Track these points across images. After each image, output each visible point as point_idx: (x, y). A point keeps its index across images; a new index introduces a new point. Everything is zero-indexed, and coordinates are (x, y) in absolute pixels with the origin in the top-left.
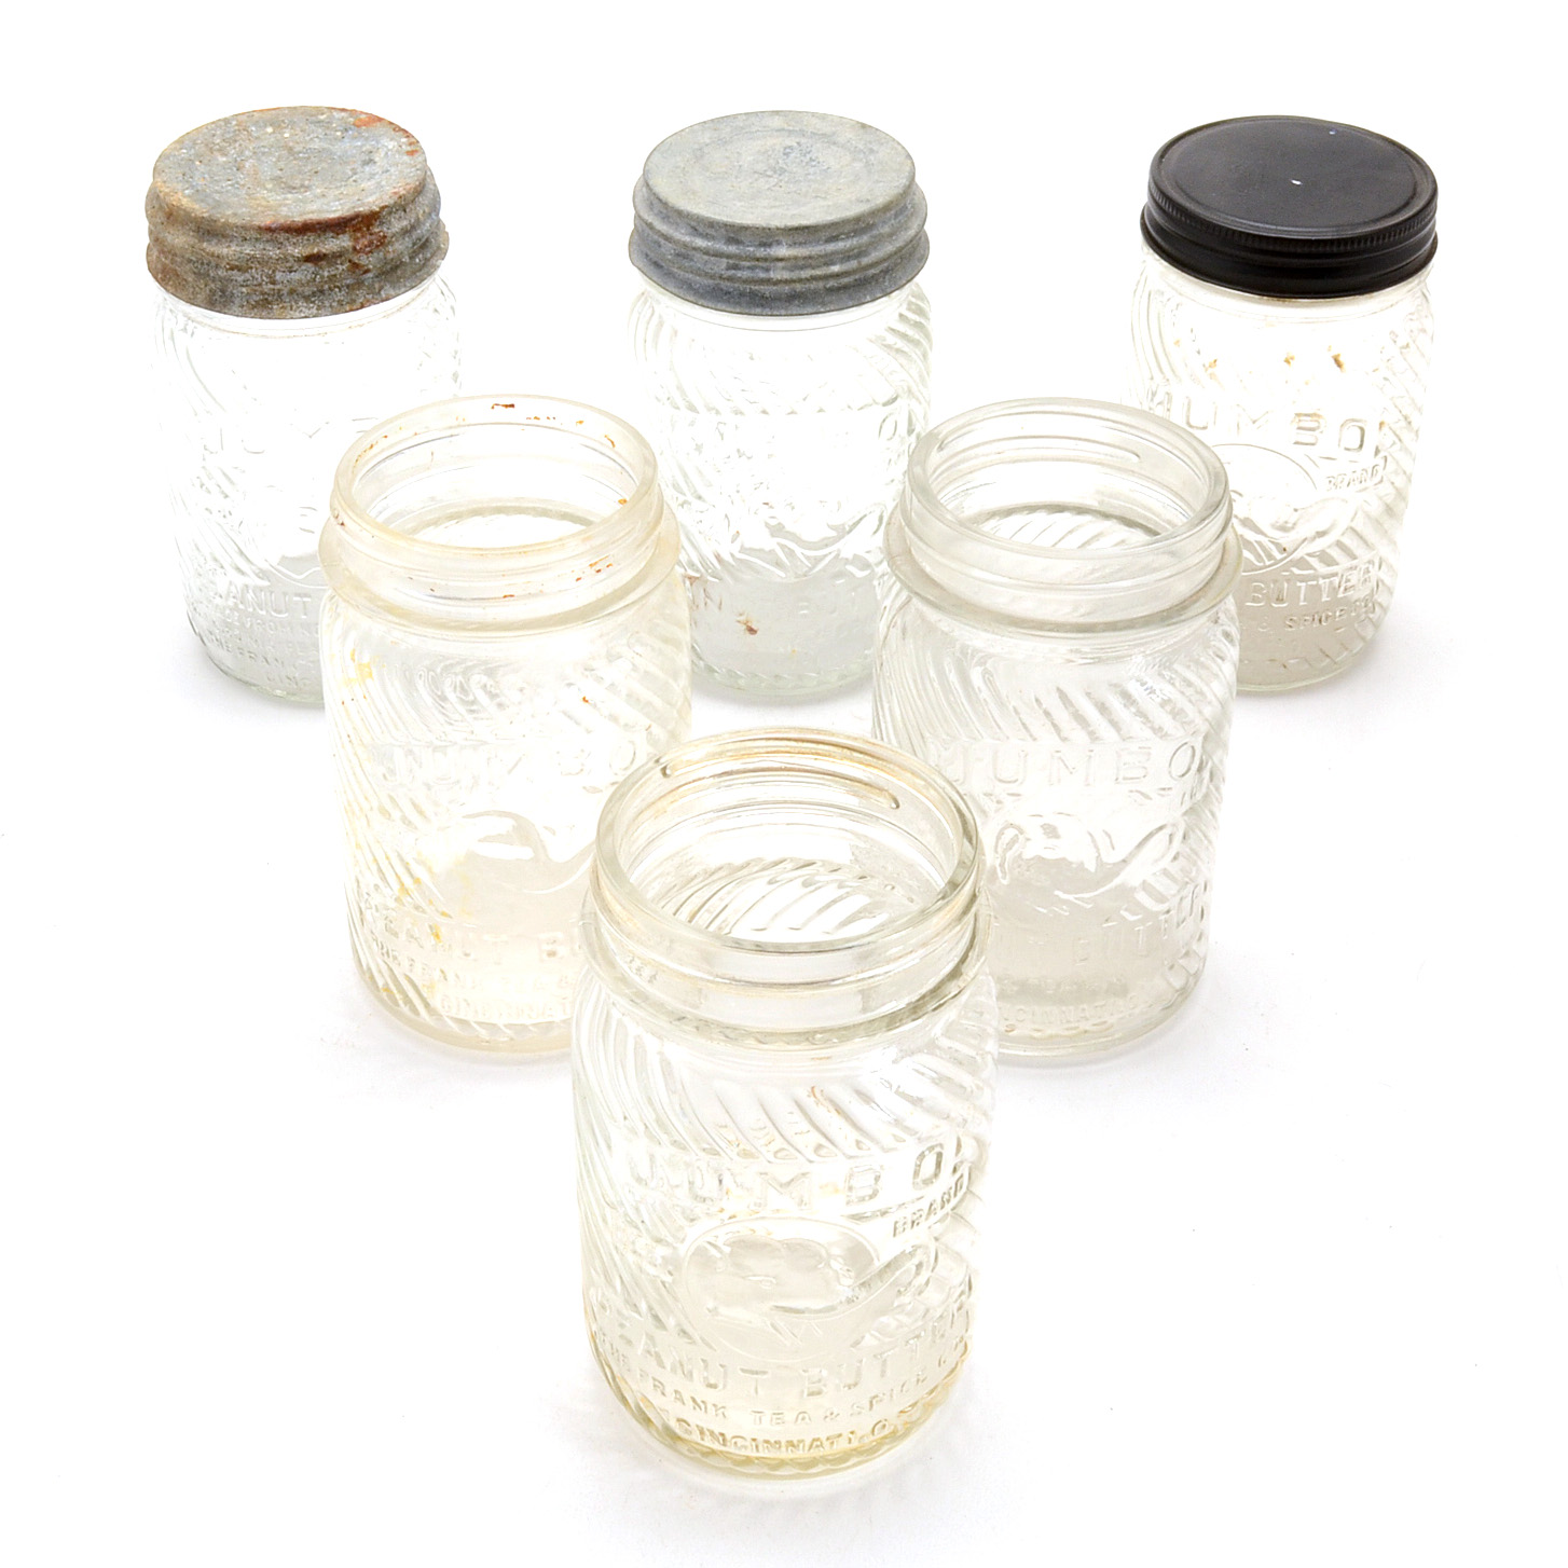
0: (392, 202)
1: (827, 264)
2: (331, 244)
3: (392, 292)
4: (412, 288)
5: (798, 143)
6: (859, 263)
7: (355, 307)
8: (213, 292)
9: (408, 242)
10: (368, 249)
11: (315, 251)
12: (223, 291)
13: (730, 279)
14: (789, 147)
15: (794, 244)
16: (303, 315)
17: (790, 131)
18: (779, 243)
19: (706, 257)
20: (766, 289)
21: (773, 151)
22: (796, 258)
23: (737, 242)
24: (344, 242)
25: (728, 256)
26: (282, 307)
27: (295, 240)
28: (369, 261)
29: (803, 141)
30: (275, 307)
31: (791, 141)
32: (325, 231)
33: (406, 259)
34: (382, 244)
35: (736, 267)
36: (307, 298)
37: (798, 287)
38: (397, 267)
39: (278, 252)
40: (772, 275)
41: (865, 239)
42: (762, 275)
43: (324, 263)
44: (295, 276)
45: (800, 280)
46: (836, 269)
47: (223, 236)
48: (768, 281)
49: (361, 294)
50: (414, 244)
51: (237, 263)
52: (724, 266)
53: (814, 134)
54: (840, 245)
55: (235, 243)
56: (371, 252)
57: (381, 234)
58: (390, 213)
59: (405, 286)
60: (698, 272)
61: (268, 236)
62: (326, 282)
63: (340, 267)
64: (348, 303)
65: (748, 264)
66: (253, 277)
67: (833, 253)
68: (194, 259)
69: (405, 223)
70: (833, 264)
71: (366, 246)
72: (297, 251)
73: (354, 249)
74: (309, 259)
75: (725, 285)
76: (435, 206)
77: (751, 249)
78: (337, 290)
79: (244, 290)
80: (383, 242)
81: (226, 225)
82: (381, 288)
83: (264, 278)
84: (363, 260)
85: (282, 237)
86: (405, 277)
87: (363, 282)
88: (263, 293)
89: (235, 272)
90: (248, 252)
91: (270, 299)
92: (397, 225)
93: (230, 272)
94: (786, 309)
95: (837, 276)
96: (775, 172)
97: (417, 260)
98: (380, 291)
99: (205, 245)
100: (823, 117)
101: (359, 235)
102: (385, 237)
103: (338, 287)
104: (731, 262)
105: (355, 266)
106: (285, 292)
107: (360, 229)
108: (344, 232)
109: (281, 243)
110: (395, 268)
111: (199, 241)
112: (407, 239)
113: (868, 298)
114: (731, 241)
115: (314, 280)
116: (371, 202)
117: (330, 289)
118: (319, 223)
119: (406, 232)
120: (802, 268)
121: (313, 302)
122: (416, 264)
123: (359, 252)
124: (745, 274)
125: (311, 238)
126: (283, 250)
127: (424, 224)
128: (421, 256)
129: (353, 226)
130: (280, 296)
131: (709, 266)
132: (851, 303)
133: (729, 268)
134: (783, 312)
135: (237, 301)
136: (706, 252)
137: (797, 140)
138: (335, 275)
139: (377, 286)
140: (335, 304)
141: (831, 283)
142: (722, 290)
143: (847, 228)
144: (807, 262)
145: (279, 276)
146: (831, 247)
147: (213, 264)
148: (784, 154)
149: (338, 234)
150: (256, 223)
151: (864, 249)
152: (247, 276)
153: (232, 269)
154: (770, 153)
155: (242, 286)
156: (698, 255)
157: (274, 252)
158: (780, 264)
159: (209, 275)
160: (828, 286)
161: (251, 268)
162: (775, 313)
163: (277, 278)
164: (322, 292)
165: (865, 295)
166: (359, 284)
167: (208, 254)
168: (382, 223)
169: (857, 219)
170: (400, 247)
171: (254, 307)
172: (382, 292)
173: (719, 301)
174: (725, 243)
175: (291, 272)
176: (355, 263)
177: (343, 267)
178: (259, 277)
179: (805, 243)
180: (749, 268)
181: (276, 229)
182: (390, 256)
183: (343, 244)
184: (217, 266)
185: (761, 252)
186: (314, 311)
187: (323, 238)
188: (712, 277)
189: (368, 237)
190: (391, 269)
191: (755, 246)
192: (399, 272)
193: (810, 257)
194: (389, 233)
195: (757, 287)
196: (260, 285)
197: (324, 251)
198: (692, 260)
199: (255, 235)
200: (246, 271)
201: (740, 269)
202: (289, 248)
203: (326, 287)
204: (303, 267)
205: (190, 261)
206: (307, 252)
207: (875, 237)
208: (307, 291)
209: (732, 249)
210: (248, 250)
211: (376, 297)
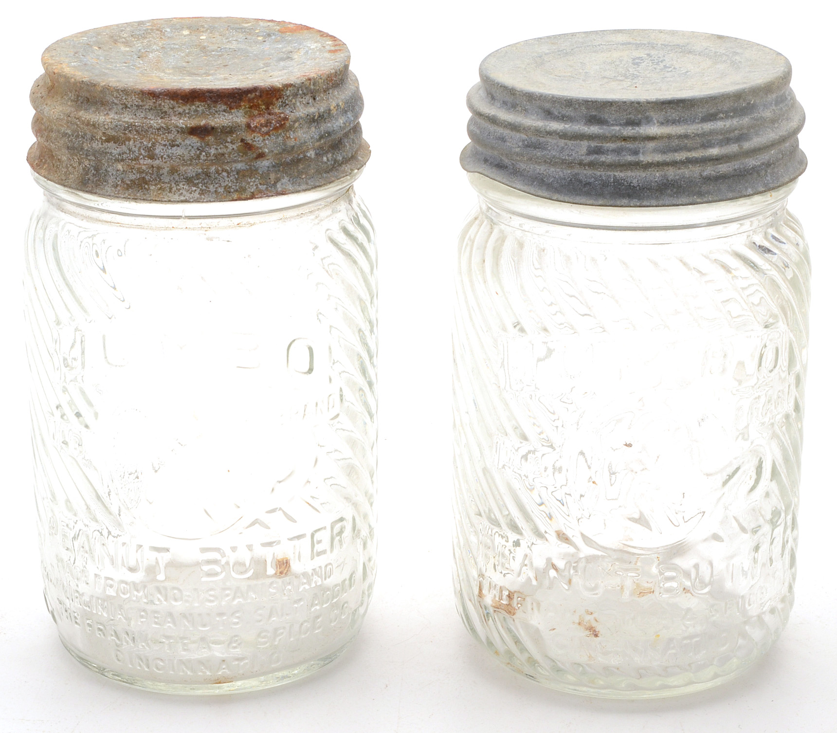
0: (299, 82)
1: (704, 146)
2: (221, 119)
3: (290, 187)
4: (315, 187)
5: (648, 55)
6: (741, 147)
7: (243, 196)
8: (86, 171)
9: (314, 132)
10: (264, 129)
11: (203, 123)
12: (97, 169)
13: (591, 165)
14: (639, 58)
15: (667, 122)
16: (182, 198)
17: (636, 44)
18: (648, 121)
19: (562, 142)
20: (635, 177)
21: (621, 61)
22: (669, 137)
23: (600, 121)
24: (238, 117)
25: (590, 137)
26: (160, 189)
27: (180, 110)
28: (267, 144)
29: (653, 52)
30: (152, 188)
31: (641, 53)
32: (216, 102)
33: (311, 154)
34: (282, 126)
35: (598, 151)
36: (189, 181)
37: (672, 173)
38: (299, 161)
39: (160, 121)
40: (642, 158)
41: (746, 120)
42: (630, 158)
43: (211, 139)
44: (178, 151)
45: (674, 164)
46: (715, 151)
47: (103, 104)
48: (637, 165)
49: (252, 184)
50: (321, 137)
51: (114, 133)
52: (584, 150)
53: (665, 45)
54: (719, 125)
55: (115, 110)
56: (268, 133)
57: (282, 115)
58: (295, 95)
59: (307, 184)
60: (551, 162)
61: (150, 103)
62: (213, 164)
63: (230, 146)
64: (237, 191)
65: (611, 146)
66: (130, 150)
67: (712, 133)
68: (69, 132)
69: (312, 110)
70: (710, 145)
71: (262, 125)
72: (182, 122)
73: (248, 126)
74: (194, 131)
75: (586, 174)
76: (355, 104)
77: (617, 128)
78: (225, 174)
79: (120, 167)
80: (282, 125)
81: (107, 89)
82: (278, 180)
83: (143, 152)
84: (257, 140)
85: (167, 104)
86: (306, 174)
87: (256, 170)
88: (140, 171)
89: (111, 144)
90: (126, 120)
91: (148, 178)
92: (302, 110)
93: (105, 145)
94: (657, 198)
95: (717, 160)
96: (627, 78)
97: (325, 159)
98: (275, 183)
99: (81, 113)
100: (673, 33)
101: (256, 112)
102: (286, 119)
103: (226, 171)
104: (593, 144)
105: (247, 147)
106: (165, 171)
107: (257, 107)
108: (238, 107)
109: (166, 112)
110: (297, 162)
111: (77, 110)
112: (313, 129)
113: (750, 191)
114: (593, 120)
115: (198, 157)
116: (275, 77)
117: (217, 172)
118: (210, 91)
119: (314, 120)
120: (676, 151)
121: (196, 185)
122: (322, 162)
123: (253, 131)
124: (609, 158)
125: (200, 109)
126: (166, 120)
127: (337, 119)
128: (330, 155)
129: (250, 101)
130: (159, 176)
131: (566, 152)
132: (730, 195)
133: (591, 152)
134: (654, 202)
135: (111, 180)
136: (564, 135)
137: (647, 52)
138: (223, 155)
139: (272, 176)
140: (221, 190)
141: (709, 170)
142: (581, 181)
143: (726, 106)
144: (682, 142)
145: (158, 150)
146: (708, 126)
147: (89, 136)
148: (634, 64)
149: (231, 108)
150: (140, 87)
151: (745, 131)
152: (124, 148)
153: (108, 141)
154: (617, 63)
155: (117, 160)
156: (552, 141)
157: (155, 122)
158: (651, 145)
159: (82, 149)
160: (705, 174)
161: (129, 140)
162: (645, 203)
163: (157, 151)
164: (208, 175)
165: (746, 188)
166: (252, 172)
167: (83, 123)
168: (285, 105)
169: (738, 96)
170: (304, 135)
171: (128, 187)
172: (279, 185)
173: (577, 195)
174: (585, 124)
175: (173, 146)
176: (247, 144)
177: (232, 146)
178: (136, 149)
179: (679, 121)
180: (614, 151)
181: (160, 94)
182: (291, 143)
183: (236, 119)
184: (93, 138)
185: (629, 131)
186: (196, 195)
187: (213, 110)
188: (570, 164)
189: (266, 115)
190: (292, 160)
191: (621, 125)
192: (301, 166)
193: (686, 136)
194: (292, 117)
195: (622, 175)
196: (136, 159)
197: (213, 124)
198: (545, 149)
199: (136, 101)
200: (123, 143)
201: (603, 153)
202: (173, 118)
203: (213, 169)
204: (187, 142)
205: (65, 135)
206: (192, 123)
207: (757, 120)
208: (191, 171)
209: (594, 129)
210: (127, 118)
211: (270, 189)
